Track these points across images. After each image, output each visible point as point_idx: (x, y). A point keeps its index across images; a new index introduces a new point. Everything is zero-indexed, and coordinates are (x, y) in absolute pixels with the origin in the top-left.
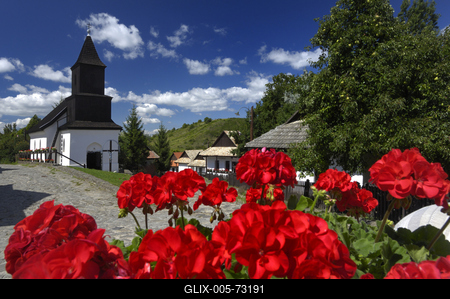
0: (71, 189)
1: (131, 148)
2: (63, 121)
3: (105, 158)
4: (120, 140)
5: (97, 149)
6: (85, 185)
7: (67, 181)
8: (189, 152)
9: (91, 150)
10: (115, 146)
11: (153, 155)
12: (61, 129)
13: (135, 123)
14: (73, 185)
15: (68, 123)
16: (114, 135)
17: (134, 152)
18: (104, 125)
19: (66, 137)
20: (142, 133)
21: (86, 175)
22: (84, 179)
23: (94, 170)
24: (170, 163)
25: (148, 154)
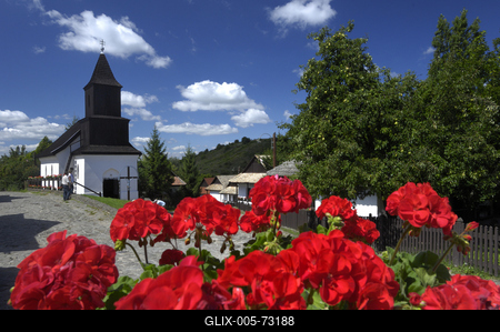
0: (85, 219)
1: (153, 173)
2: (76, 145)
3: (123, 185)
4: (140, 165)
5: (114, 176)
6: (100, 215)
7: (81, 211)
8: (221, 178)
9: (108, 176)
10: (134, 173)
11: (179, 181)
12: (74, 154)
13: (156, 146)
14: (87, 214)
15: (82, 147)
16: (132, 161)
17: (156, 177)
18: (121, 149)
19: (81, 163)
20: (165, 157)
21: (100, 205)
22: (98, 208)
23: (110, 199)
24: (199, 190)
25: (173, 181)
